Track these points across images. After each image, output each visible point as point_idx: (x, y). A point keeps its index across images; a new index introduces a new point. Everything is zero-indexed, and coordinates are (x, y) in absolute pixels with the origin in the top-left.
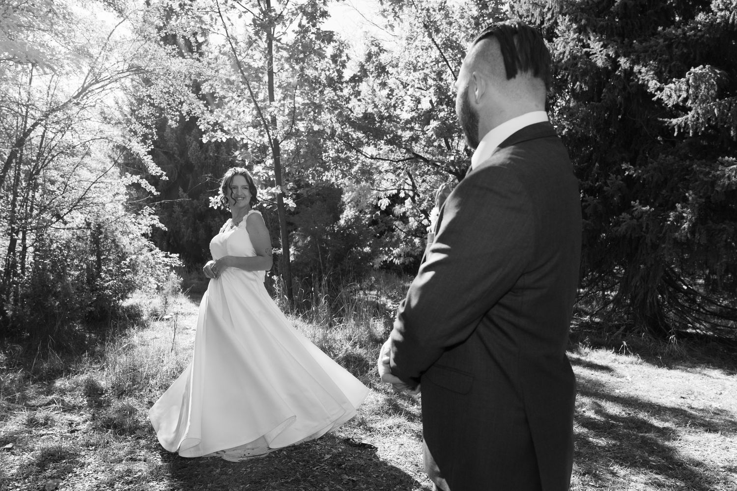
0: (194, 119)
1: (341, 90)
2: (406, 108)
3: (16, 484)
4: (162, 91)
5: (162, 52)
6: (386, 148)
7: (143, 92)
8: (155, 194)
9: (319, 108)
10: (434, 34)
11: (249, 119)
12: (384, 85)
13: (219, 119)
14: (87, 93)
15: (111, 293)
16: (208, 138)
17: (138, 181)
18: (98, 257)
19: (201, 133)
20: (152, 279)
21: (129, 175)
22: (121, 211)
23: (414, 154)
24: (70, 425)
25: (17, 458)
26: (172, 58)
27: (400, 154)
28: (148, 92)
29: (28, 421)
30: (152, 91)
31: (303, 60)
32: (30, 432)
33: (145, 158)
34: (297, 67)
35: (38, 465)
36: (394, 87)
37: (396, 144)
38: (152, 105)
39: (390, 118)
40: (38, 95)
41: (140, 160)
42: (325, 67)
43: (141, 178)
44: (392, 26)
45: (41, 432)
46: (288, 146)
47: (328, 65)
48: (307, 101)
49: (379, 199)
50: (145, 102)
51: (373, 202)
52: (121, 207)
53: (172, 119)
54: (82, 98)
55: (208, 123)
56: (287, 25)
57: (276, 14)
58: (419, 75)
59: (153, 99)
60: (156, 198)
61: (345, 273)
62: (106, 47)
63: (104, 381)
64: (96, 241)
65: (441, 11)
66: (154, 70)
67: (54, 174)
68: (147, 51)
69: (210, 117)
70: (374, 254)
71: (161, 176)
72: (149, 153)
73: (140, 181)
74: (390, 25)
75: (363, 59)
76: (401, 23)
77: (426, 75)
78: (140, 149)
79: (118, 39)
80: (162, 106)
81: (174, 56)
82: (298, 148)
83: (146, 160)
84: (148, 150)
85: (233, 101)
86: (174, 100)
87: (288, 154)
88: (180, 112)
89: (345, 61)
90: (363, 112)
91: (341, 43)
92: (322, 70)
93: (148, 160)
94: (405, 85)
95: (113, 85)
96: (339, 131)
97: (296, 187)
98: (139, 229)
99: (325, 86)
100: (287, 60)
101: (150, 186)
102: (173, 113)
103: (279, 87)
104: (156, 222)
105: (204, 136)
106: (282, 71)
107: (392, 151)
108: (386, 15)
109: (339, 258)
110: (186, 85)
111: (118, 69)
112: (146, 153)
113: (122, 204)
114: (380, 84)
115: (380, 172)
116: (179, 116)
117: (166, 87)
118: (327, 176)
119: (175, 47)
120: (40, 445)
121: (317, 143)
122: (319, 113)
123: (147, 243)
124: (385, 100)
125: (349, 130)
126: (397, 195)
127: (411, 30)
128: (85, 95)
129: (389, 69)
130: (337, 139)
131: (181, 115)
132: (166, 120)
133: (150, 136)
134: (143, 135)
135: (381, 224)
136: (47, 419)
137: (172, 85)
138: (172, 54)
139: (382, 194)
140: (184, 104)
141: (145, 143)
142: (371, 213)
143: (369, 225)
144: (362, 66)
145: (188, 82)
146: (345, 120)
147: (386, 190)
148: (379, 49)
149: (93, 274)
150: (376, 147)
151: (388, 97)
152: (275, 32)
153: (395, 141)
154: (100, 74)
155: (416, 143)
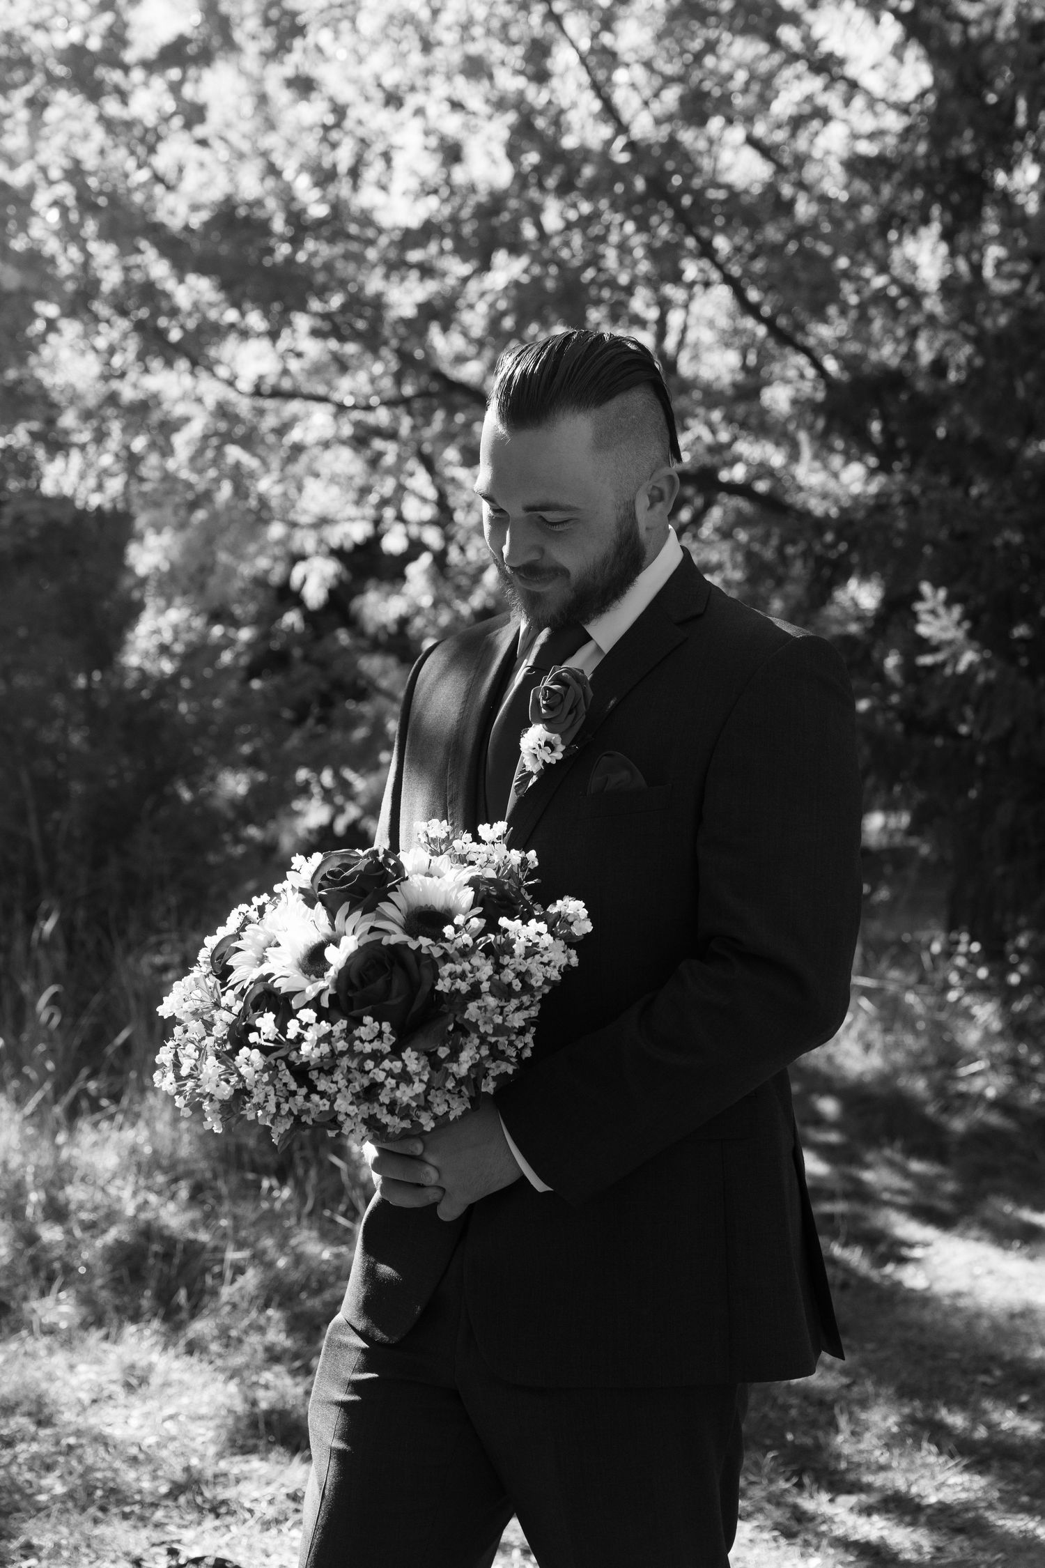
1: (123, 96)
2: (402, 181)
6: (319, 350)
12: (303, 86)
23: (438, 375)
36: (346, 94)
37: (357, 336)
39: (335, 226)
49: (297, 558)
51: (267, 572)
70: (272, 796)
96: (111, 279)
107: (344, 365)
124: (311, 147)
126: (373, 542)
135: (301, 670)
139: (306, 541)
142: (257, 621)
143: (253, 671)
147: (323, 522)
151: (323, 137)
155: (445, 329)
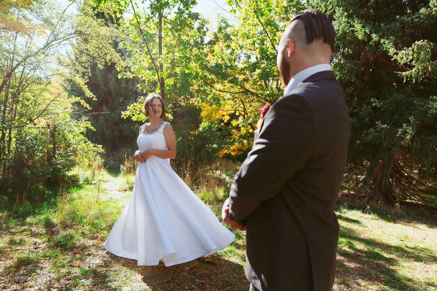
0: (113, 64)
1: (203, 49)
2: (241, 61)
3: (2, 278)
4: (94, 47)
5: (95, 23)
6: (228, 85)
7: (83, 46)
8: (89, 108)
9: (189, 59)
10: (260, 17)
11: (146, 65)
12: (228, 47)
13: (128, 64)
14: (50, 47)
15: (61, 167)
16: (122, 76)
17: (79, 100)
18: (54, 145)
19: (117, 73)
20: (85, 160)
21: (73, 97)
22: (68, 119)
23: (245, 89)
24: (35, 244)
25: (3, 263)
26: (101, 27)
27: (237, 89)
28: (86, 47)
29: (10, 241)
30: (89, 46)
31: (180, 30)
32: (11, 248)
33: (83, 87)
34: (176, 34)
35: (15, 267)
36: (234, 48)
37: (235, 83)
38: (88, 55)
39: (232, 67)
40: (20, 47)
41: (81, 88)
42: (193, 34)
43: (81, 99)
44: (235, 11)
45: (18, 248)
46: (170, 82)
47: (195, 33)
48: (182, 55)
49: (223, 116)
50: (85, 53)
51: (219, 117)
52: (68, 116)
53: (100, 63)
54: (47, 49)
55: (122, 67)
56: (171, 8)
57: (164, 2)
58: (250, 41)
59: (89, 51)
60: (89, 111)
61: (201, 159)
62: (62, 19)
63: (55, 219)
64: (53, 135)
65: (265, 3)
66: (90, 33)
67: (28, 95)
68: (86, 22)
69: (123, 63)
70: (220, 148)
71: (93, 98)
72: (86, 84)
73: (80, 100)
74: (234, 10)
75: (216, 31)
76: (240, 9)
77: (254, 41)
78: (81, 81)
79: (69, 14)
80: (94, 55)
81: (102, 26)
82: (175, 84)
83: (84, 88)
84: (85, 82)
85: (137, 54)
86: (102, 52)
87: (169, 87)
88: (105, 59)
89: (205, 32)
90: (216, 62)
91: (204, 21)
92: (192, 36)
93: (85, 88)
94: (241, 47)
95: (66, 42)
96: (201, 74)
97: (174, 107)
98: (79, 129)
99: (193, 46)
100: (171, 30)
101: (86, 104)
102: (101, 60)
103: (165, 46)
104: (89, 125)
105: (119, 74)
106: (167, 36)
107: (232, 87)
108: (231, 4)
109: (198, 150)
110: (109, 43)
111: (68, 33)
112: (84, 84)
113: (69, 114)
114: (226, 46)
115: (225, 100)
116: (104, 62)
117: (97, 44)
118: (192, 101)
119: (103, 20)
120: (16, 256)
121: (187, 81)
122: (189, 63)
123: (83, 138)
124: (229, 56)
125: (207, 73)
126: (234, 114)
127: (246, 14)
128: (48, 48)
129: (232, 37)
130: (199, 79)
131: (106, 61)
132: (96, 64)
133: (87, 74)
134: (82, 73)
135: (224, 131)
136: (21, 240)
137: (101, 43)
138: (101, 24)
139: (225, 113)
140: (108, 55)
141: (84, 78)
142: (218, 124)
143: (217, 131)
144: (215, 35)
145: (110, 41)
146: (204, 67)
147: (228, 110)
148: (226, 25)
149: (51, 156)
150: (222, 84)
151: (231, 54)
152: (164, 13)
153: (234, 81)
154: (58, 35)
155: (247, 82)
